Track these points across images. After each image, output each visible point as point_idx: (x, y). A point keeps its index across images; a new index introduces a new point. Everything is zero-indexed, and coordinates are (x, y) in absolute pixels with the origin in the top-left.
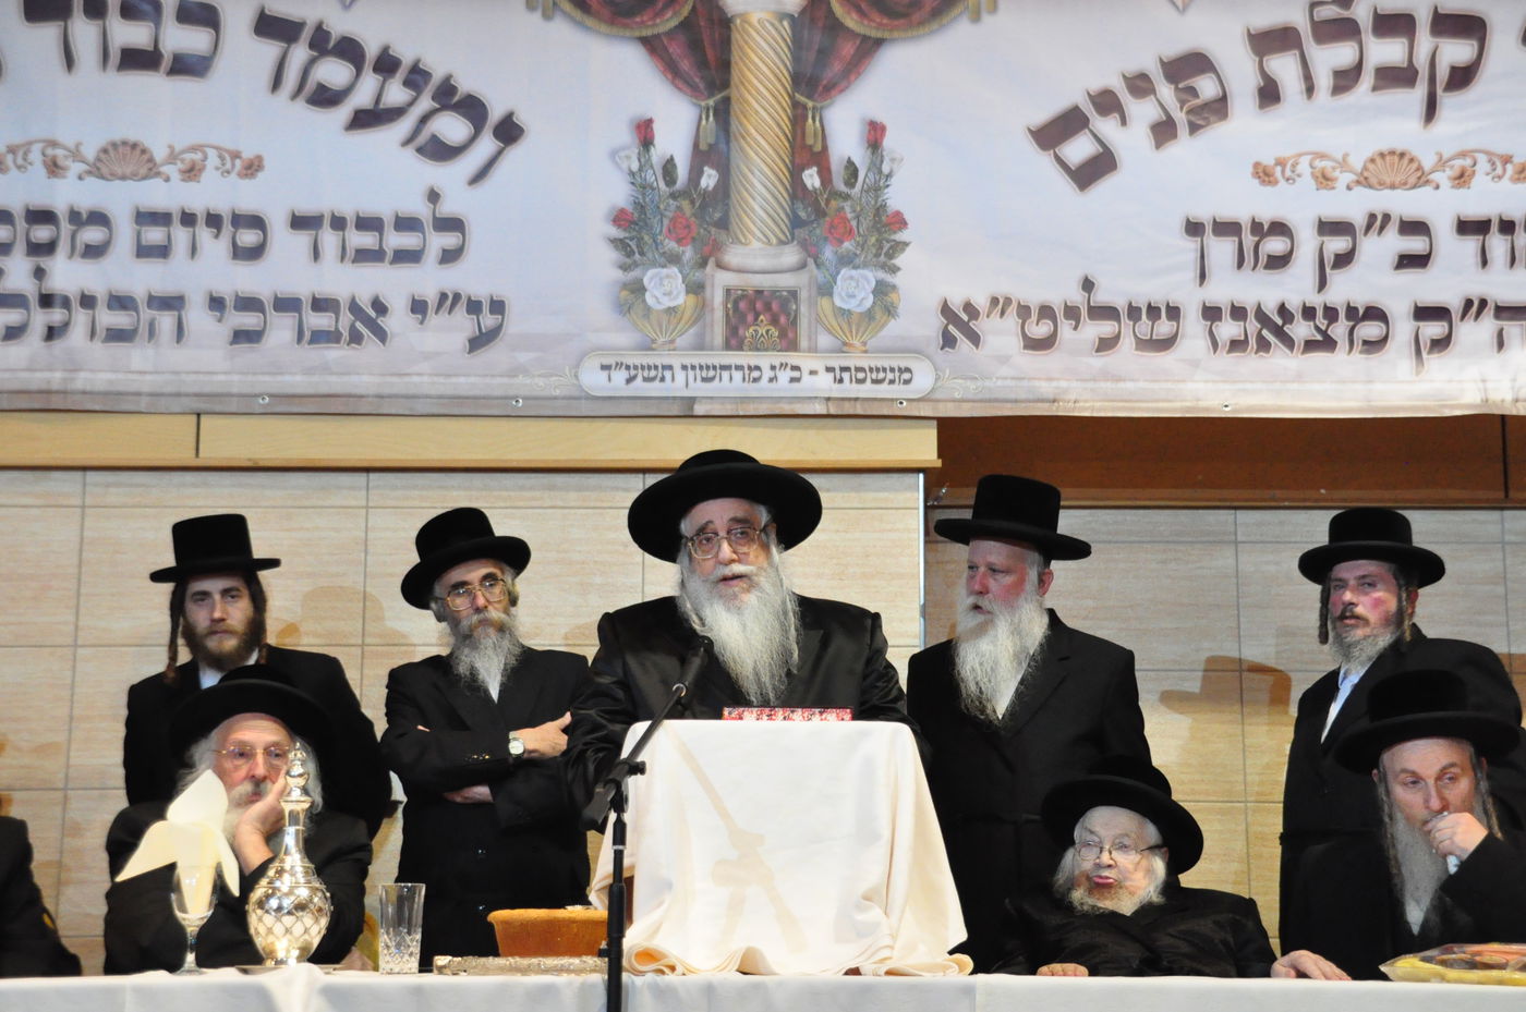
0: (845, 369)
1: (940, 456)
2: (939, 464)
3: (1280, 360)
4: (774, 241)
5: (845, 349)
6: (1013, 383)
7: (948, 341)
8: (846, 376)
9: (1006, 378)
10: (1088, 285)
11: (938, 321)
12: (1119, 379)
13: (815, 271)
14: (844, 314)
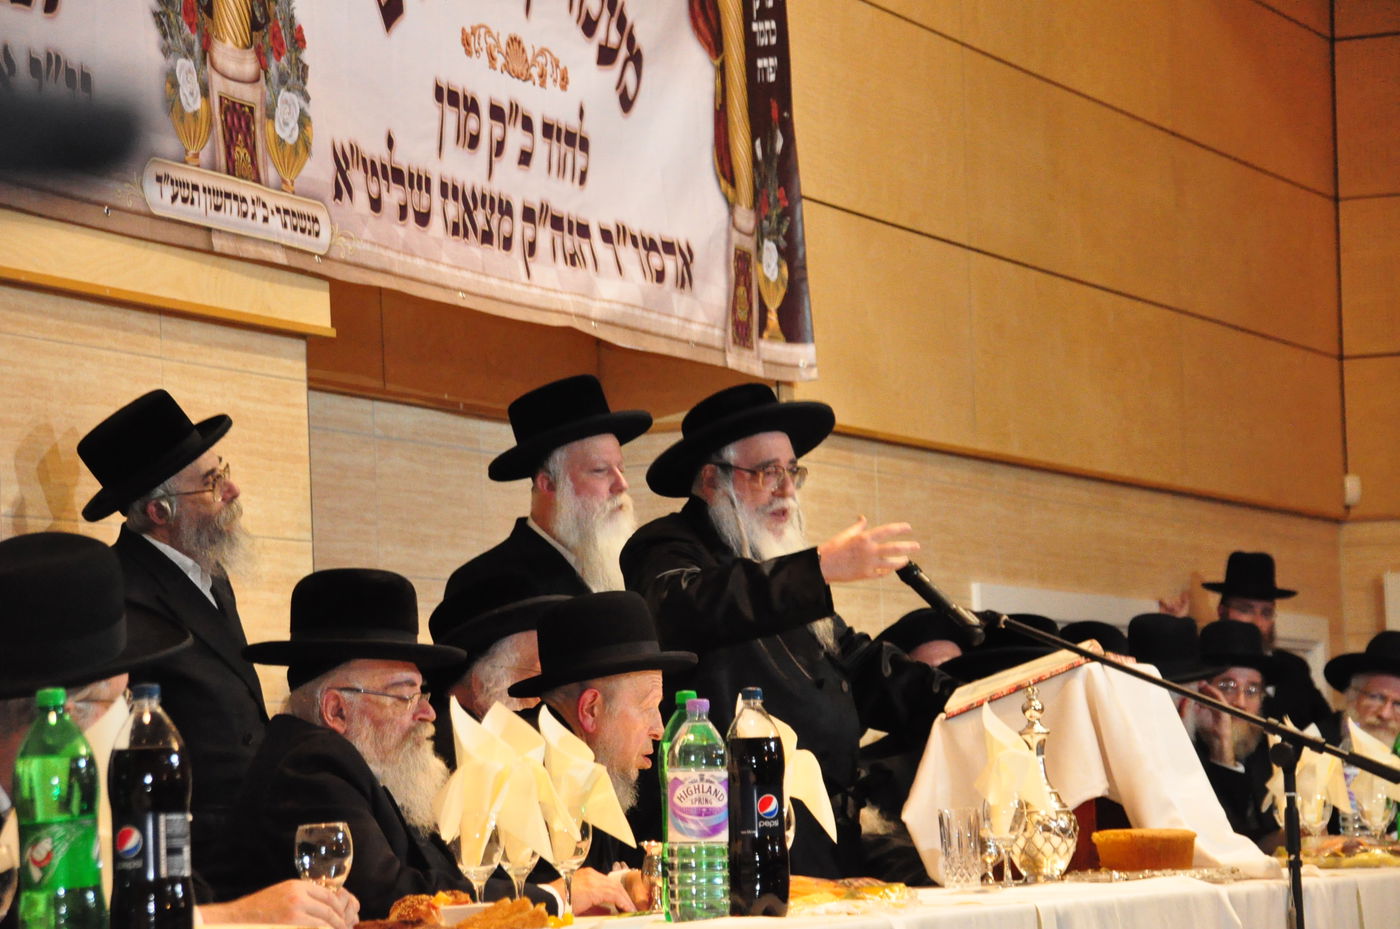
0: (286, 212)
1: (333, 325)
2: (332, 333)
3: (474, 249)
4: (240, 43)
5: (284, 187)
6: (368, 247)
7: (338, 195)
8: (288, 219)
9: (366, 241)
10: (390, 143)
11: (331, 166)
12: (413, 255)
13: (265, 88)
14: (281, 142)
